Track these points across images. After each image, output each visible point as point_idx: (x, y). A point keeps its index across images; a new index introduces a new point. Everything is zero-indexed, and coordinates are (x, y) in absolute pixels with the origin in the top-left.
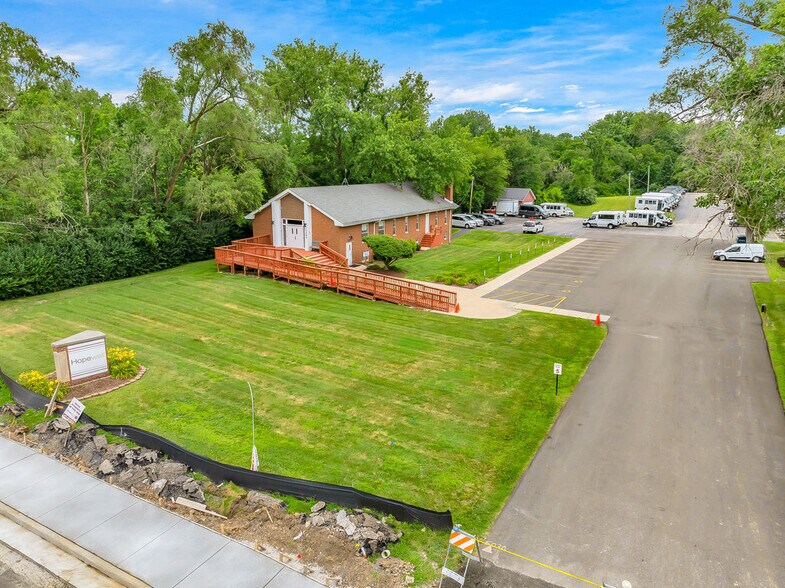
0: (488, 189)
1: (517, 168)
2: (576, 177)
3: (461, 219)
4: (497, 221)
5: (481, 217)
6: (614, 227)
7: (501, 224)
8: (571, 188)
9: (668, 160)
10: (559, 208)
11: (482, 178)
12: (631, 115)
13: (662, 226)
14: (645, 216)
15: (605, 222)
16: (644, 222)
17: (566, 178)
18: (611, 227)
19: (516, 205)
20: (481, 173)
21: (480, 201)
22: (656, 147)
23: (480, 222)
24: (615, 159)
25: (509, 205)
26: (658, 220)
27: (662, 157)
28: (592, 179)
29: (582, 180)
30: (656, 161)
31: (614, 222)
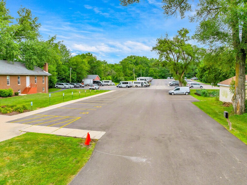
0: (78, 73)
1: (93, 68)
2: (117, 73)
3: (62, 85)
4: (81, 86)
5: (73, 84)
6: (129, 87)
7: (83, 87)
8: (115, 77)
9: (147, 69)
10: (109, 82)
11: (75, 69)
12: (135, 56)
13: (146, 86)
14: (140, 83)
15: (125, 85)
16: (140, 85)
17: (114, 74)
18: (127, 87)
19: (92, 81)
20: (75, 67)
21: (75, 78)
22: (143, 66)
23: (72, 86)
24: (131, 69)
25: (89, 81)
26: (145, 84)
27: (145, 69)
28: (122, 74)
29: (119, 74)
30: (143, 70)
31: (128, 85)
